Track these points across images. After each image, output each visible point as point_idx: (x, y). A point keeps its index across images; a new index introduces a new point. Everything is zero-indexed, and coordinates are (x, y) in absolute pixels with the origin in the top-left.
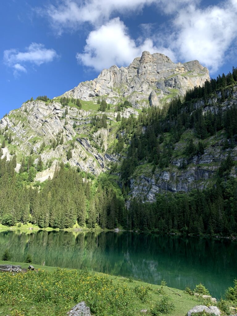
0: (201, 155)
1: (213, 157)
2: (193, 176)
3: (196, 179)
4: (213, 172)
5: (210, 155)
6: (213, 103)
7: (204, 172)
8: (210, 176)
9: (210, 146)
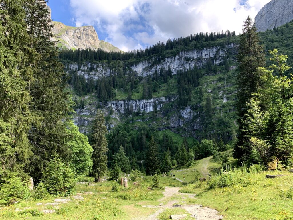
0: (82, 109)
1: (90, 112)
2: (77, 122)
3: (79, 125)
4: (90, 121)
5: (88, 110)
6: (84, 69)
7: (84, 121)
8: (89, 124)
9: (88, 104)
